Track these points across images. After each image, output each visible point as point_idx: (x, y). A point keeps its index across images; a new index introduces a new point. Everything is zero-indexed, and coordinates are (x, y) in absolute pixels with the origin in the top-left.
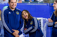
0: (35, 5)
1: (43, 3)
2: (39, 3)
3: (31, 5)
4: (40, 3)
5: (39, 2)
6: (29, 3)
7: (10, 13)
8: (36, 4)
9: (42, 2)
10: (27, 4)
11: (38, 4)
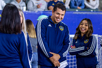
0: (86, 15)
1: (99, 10)
2: (92, 11)
4: (94, 12)
5: (92, 9)
6: (77, 10)
7: (50, 25)
8: (88, 13)
10: (74, 13)
11: (91, 13)
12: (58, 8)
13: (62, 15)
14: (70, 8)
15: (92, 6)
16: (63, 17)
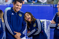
1: (47, 4)
2: (42, 4)
3: (34, 6)
4: (43, 4)
5: (42, 3)
6: (32, 4)
7: (13, 14)
8: (40, 5)
9: (45, 3)
10: (30, 5)
11: (41, 5)
12: (17, 2)
13: (20, 6)
14: (28, 2)
15: (42, 1)
16: (21, 7)
